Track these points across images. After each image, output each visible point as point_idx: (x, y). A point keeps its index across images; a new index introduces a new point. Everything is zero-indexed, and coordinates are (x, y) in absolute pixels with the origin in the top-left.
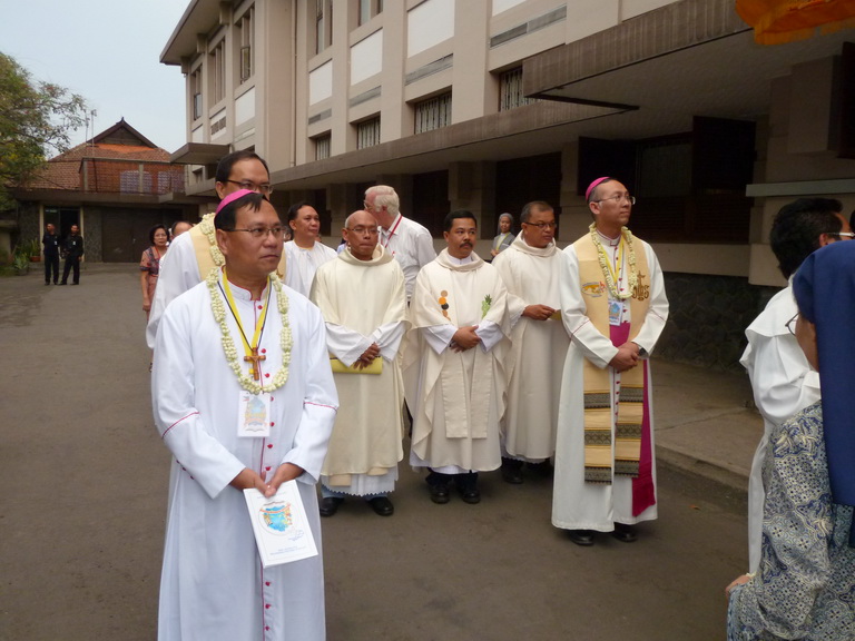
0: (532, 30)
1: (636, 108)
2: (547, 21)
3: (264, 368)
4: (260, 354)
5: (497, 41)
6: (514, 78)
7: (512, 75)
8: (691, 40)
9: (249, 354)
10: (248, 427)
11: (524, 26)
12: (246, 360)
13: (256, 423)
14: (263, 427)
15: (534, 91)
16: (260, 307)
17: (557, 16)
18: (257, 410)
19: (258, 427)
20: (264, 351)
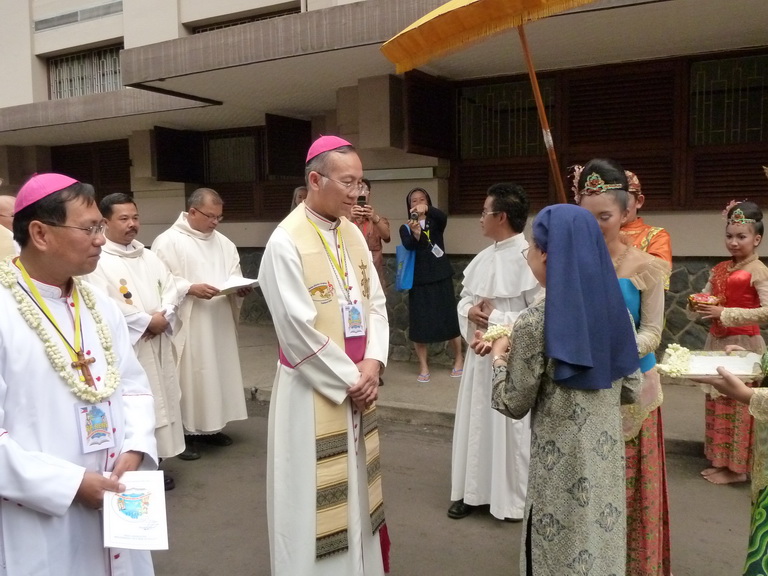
0: (83, 20)
1: (219, 103)
2: (101, 12)
3: (94, 370)
4: (87, 357)
5: (41, 25)
6: (65, 65)
7: (62, 61)
8: (297, 50)
9: (75, 359)
10: (91, 441)
11: (75, 15)
12: (74, 366)
13: (98, 435)
14: (107, 437)
15: (135, 81)
16: (73, 305)
17: (112, 10)
18: (98, 420)
19: (102, 438)
20: (89, 353)
